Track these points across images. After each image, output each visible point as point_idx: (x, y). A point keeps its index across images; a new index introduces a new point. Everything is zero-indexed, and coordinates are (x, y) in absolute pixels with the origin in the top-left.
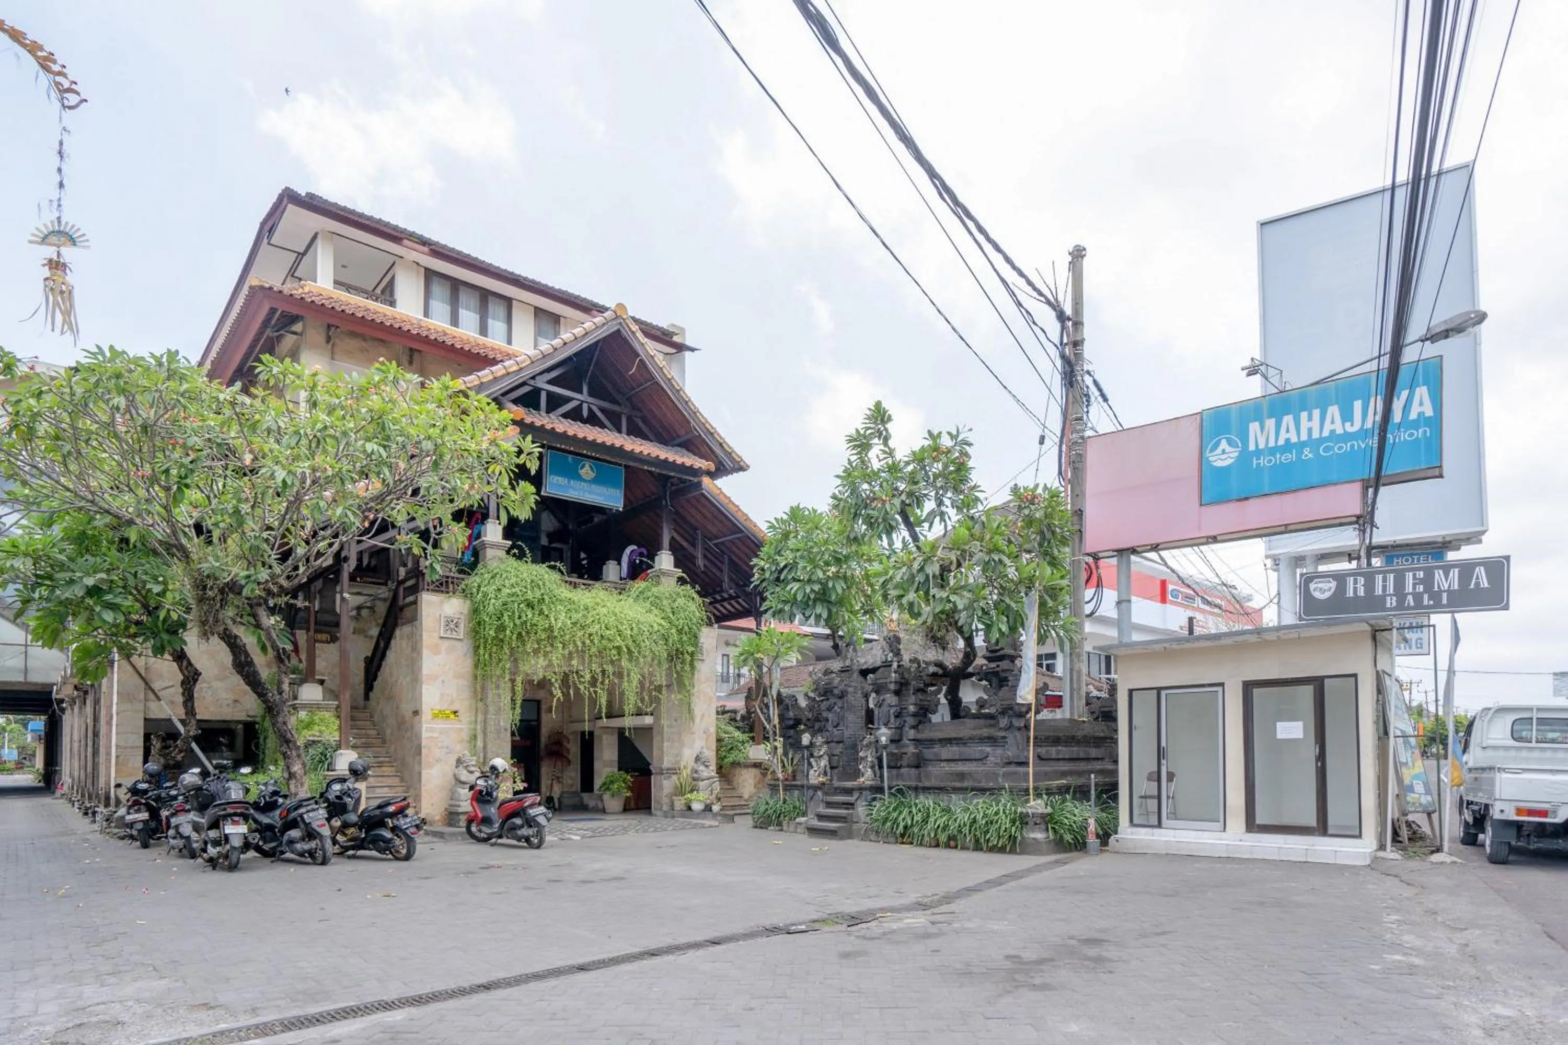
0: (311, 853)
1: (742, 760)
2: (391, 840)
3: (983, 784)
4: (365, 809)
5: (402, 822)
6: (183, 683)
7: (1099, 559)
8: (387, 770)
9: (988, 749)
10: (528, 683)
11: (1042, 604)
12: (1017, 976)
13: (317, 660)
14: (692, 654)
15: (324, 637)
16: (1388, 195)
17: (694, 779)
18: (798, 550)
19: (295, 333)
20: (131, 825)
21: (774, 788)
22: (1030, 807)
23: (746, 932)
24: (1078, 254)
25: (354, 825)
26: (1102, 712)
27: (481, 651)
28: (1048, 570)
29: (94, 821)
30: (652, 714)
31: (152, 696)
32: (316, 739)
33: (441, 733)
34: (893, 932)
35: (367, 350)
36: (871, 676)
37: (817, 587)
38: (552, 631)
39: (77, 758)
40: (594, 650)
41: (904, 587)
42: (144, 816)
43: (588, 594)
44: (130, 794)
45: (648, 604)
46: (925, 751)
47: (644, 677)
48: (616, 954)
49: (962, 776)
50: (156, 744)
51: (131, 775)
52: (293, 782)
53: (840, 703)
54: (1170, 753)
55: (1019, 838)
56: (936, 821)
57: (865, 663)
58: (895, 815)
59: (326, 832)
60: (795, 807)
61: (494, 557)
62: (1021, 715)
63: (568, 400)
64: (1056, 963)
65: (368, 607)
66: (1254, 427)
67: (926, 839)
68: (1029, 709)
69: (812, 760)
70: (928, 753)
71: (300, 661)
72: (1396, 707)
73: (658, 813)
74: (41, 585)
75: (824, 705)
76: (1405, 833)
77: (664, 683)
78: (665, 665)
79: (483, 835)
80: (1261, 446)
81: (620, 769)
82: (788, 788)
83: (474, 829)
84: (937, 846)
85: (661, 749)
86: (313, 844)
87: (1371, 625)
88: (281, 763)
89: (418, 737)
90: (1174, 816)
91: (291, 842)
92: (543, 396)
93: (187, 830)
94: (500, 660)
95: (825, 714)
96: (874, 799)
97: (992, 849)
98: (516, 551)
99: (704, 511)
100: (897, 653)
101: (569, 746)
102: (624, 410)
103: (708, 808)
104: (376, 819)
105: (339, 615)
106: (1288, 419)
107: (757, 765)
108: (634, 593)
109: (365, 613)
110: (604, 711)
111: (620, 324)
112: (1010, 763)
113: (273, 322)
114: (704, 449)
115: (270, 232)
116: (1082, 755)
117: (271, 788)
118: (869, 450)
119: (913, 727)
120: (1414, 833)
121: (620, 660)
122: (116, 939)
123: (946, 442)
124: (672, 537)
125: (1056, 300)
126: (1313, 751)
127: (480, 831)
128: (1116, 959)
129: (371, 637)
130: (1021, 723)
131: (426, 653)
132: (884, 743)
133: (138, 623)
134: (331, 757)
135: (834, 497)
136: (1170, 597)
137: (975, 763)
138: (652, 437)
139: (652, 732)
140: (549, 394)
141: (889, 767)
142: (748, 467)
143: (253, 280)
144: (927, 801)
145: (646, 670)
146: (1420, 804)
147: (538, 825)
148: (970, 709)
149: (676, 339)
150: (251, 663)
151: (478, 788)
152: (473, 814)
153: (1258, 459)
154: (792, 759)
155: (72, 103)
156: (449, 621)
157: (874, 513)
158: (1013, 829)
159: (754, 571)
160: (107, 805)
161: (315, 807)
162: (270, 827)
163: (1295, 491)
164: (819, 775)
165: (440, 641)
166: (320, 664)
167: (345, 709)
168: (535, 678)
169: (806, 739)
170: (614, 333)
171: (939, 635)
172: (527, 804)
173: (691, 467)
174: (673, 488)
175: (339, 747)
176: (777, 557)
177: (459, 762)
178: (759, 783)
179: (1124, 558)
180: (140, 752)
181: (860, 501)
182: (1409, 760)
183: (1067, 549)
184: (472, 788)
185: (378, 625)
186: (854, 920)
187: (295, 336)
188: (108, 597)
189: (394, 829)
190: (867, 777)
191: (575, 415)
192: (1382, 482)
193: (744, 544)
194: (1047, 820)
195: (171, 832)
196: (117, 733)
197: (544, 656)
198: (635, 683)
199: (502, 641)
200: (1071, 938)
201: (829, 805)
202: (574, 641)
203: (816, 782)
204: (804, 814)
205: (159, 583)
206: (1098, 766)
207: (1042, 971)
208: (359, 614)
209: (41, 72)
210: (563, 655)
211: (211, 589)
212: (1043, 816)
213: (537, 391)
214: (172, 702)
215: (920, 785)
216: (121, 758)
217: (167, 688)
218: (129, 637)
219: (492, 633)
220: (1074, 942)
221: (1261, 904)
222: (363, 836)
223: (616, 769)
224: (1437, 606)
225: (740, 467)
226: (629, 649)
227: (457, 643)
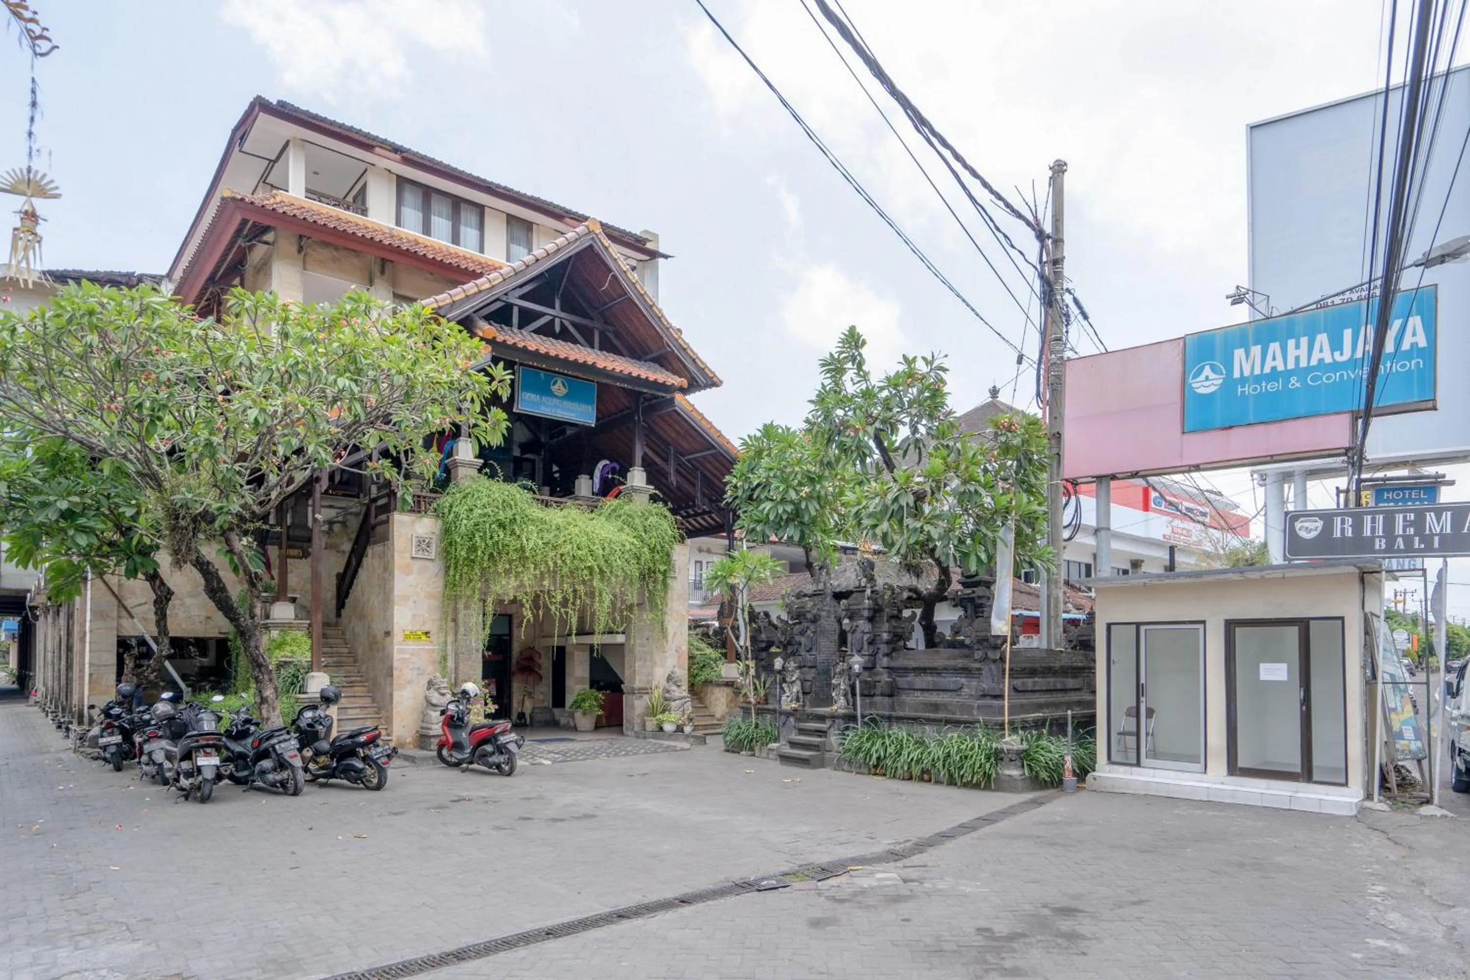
0: (283, 784)
1: (715, 679)
2: (363, 769)
3: (958, 716)
4: (338, 737)
5: (374, 752)
6: (155, 602)
7: (1077, 484)
8: (359, 690)
9: (963, 680)
10: (500, 602)
11: (1019, 533)
12: (988, 957)
13: (290, 576)
14: (664, 574)
15: (295, 552)
16: (1382, 98)
17: (666, 699)
18: (771, 469)
19: (266, 243)
20: (105, 748)
21: (746, 711)
22: (1006, 743)
23: (717, 887)
24: (1059, 169)
25: (325, 753)
26: (1080, 641)
27: (451, 572)
28: (1025, 497)
29: (68, 737)
30: (623, 633)
31: (124, 613)
32: (288, 660)
33: (412, 654)
34: (863, 892)
35: (339, 260)
36: (844, 602)
37: (789, 508)
38: (524, 551)
39: (50, 667)
40: (565, 570)
41: (878, 517)
42: (117, 739)
43: (561, 514)
44: (102, 716)
45: (619, 523)
46: (898, 679)
47: (615, 596)
48: (585, 916)
49: (936, 707)
50: (129, 663)
51: (104, 693)
52: (265, 706)
53: (812, 628)
54: (1150, 691)
55: (994, 775)
56: (909, 753)
57: (839, 585)
58: (868, 745)
59: (298, 763)
60: (767, 732)
61: (466, 476)
62: (996, 647)
63: (542, 315)
64: (1028, 940)
65: (339, 522)
66: (1239, 353)
67: (900, 771)
68: (1005, 641)
69: (784, 685)
70: (902, 681)
71: (272, 578)
72: (1385, 650)
73: (629, 733)
74: (14, 507)
75: (797, 629)
76: (1393, 779)
77: (636, 602)
78: (637, 585)
79: (453, 760)
80: (1247, 373)
81: (591, 687)
82: (760, 712)
83: (445, 752)
84: (910, 778)
85: (632, 667)
86: (285, 775)
87: (1359, 568)
88: (253, 685)
89: (390, 657)
90: (1154, 754)
91: (263, 772)
92: (516, 310)
93: (159, 757)
94: (471, 581)
95: (797, 638)
96: (847, 728)
97: (966, 785)
98: (488, 470)
99: (677, 427)
100: (871, 579)
101: (540, 661)
102: (597, 325)
103: (680, 729)
104: (347, 749)
105: (311, 530)
106: (1275, 347)
107: (730, 684)
108: (606, 510)
109: (337, 528)
110: (574, 628)
111: (593, 239)
112: (984, 696)
113: (245, 232)
114: (676, 365)
115: (241, 139)
116: (1059, 686)
117: (243, 716)
118: (842, 375)
119: (887, 655)
120: (1404, 779)
121: (591, 580)
122: (90, 889)
123: (921, 367)
124: (645, 453)
125: (1036, 217)
126: (1298, 694)
127: (451, 756)
128: (1090, 936)
129: (344, 552)
130: (995, 655)
131: (397, 573)
133: (111, 544)
134: (303, 679)
135: (807, 421)
136: (1153, 505)
137: (949, 694)
138: (624, 351)
139: (623, 650)
140: (522, 310)
141: (862, 695)
142: (721, 382)
143: (224, 190)
144: (900, 732)
145: (618, 590)
146: (1410, 752)
147: (509, 752)
148: (944, 636)
149: (649, 246)
150: (223, 589)
151: (449, 713)
152: (444, 738)
153: (1243, 386)
154: (765, 683)
155: (44, 50)
156: (420, 542)
157: (848, 442)
158: (988, 765)
159: (727, 488)
160: (80, 723)
161: (287, 737)
162: (242, 756)
163: (1280, 421)
164: (791, 701)
165: (412, 562)
166: (293, 580)
167: (318, 630)
168: (506, 598)
169: (778, 663)
170: (586, 249)
171: (914, 562)
172: (498, 731)
173: (664, 384)
174: (646, 404)
175: (310, 669)
176: (751, 476)
177: (430, 684)
178: (731, 702)
179: (1104, 485)
180: (114, 669)
181: (833, 427)
182: (1399, 704)
183: (1045, 476)
184: (443, 713)
185: (350, 539)
186: (825, 872)
187: (267, 246)
188: (82, 521)
189: (365, 759)
190: (840, 705)
191: (546, 331)
192: (1373, 413)
193: (717, 460)
194: (1023, 757)
195: (144, 758)
196: (90, 651)
197: (516, 577)
198: (607, 603)
199: (473, 561)
200: (1045, 906)
201: (802, 731)
202: (546, 562)
203: (788, 708)
204: (776, 740)
205: (131, 506)
206: (1074, 697)
207: (1013, 950)
208: (331, 529)
209: (14, 20)
210: (535, 576)
211: (184, 518)
212: (1019, 753)
213: (509, 307)
214: (145, 619)
215: (894, 714)
216: (94, 676)
217: (140, 605)
218: (103, 556)
219: (463, 553)
220: (1046, 912)
221: (1242, 865)
222: (335, 765)
223: (587, 687)
224: (1428, 550)
225: (713, 382)
226: (601, 570)
227: (428, 563)
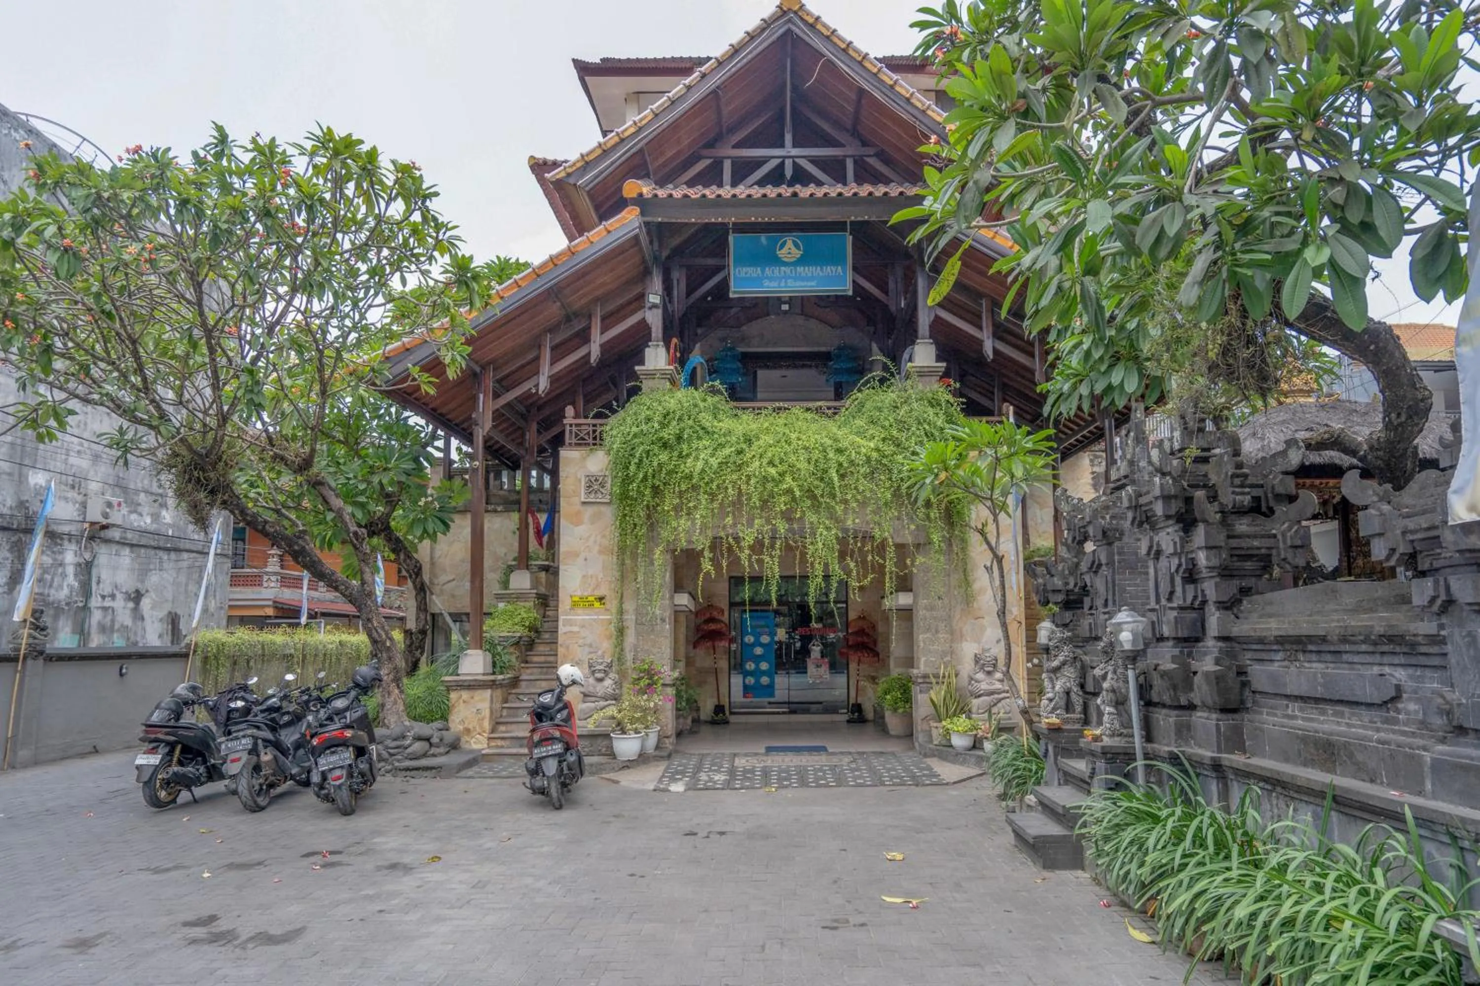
33: (583, 626)
46: (1246, 667)
63: (765, 160)
73: (916, 745)
85: (917, 642)
102: (847, 152)
103: (979, 745)
111: (790, 20)
119: (1226, 606)
131: (563, 524)
132: (1127, 647)
137: (1366, 715)
156: (592, 481)
164: (1054, 709)
165: (582, 508)
168: (679, 547)
170: (783, 37)
190: (1104, 728)
191: (772, 180)
197: (688, 514)
203: (1045, 724)
214: (453, 596)
227: (603, 508)
